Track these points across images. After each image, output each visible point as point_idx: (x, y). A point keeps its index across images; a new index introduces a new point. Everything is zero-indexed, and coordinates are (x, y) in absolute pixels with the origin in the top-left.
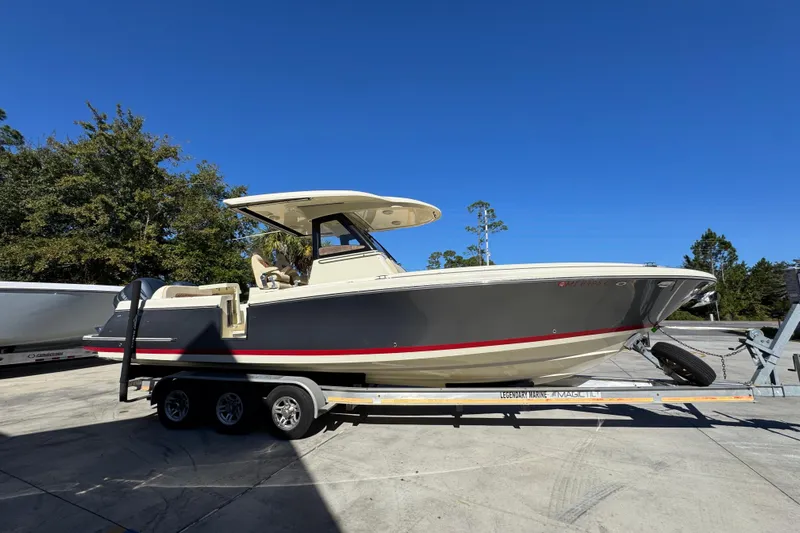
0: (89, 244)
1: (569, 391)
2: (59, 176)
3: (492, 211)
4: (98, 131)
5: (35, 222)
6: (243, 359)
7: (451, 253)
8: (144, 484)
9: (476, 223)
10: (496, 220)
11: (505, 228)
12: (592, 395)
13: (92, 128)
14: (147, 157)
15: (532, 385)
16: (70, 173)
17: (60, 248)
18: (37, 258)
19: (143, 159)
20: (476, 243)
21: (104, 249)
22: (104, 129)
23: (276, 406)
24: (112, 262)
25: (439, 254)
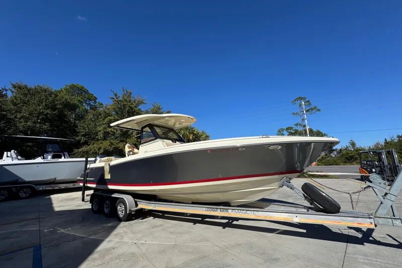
0: (114, 142)
1: (241, 210)
2: (106, 117)
3: (309, 101)
4: (116, 99)
5: (101, 135)
6: (111, 187)
7: (291, 128)
8: (62, 230)
9: (298, 110)
10: (312, 106)
11: (319, 110)
12: (254, 213)
13: (113, 99)
14: (131, 106)
15: (230, 206)
16: (109, 116)
17: (106, 144)
18: (100, 148)
19: (130, 107)
20: (300, 121)
21: (119, 143)
22: (117, 98)
23: (119, 207)
24: (121, 148)
25: (283, 130)
